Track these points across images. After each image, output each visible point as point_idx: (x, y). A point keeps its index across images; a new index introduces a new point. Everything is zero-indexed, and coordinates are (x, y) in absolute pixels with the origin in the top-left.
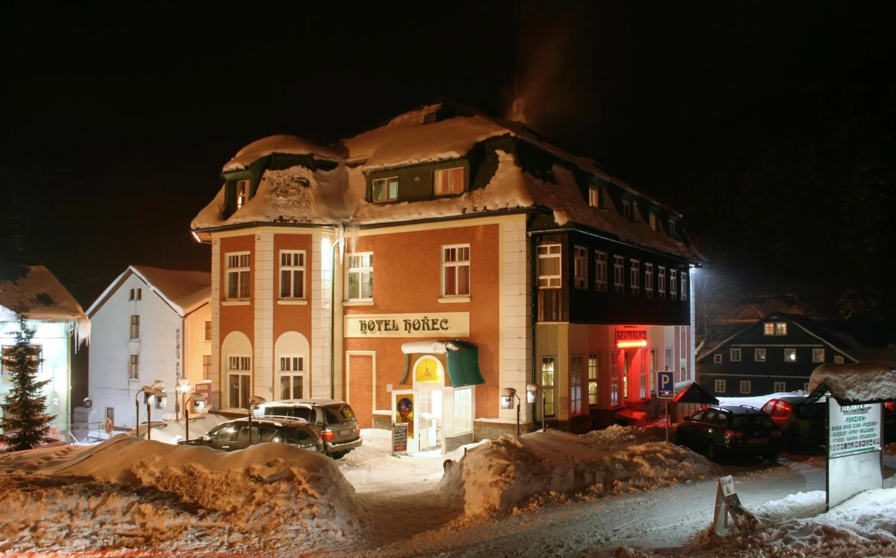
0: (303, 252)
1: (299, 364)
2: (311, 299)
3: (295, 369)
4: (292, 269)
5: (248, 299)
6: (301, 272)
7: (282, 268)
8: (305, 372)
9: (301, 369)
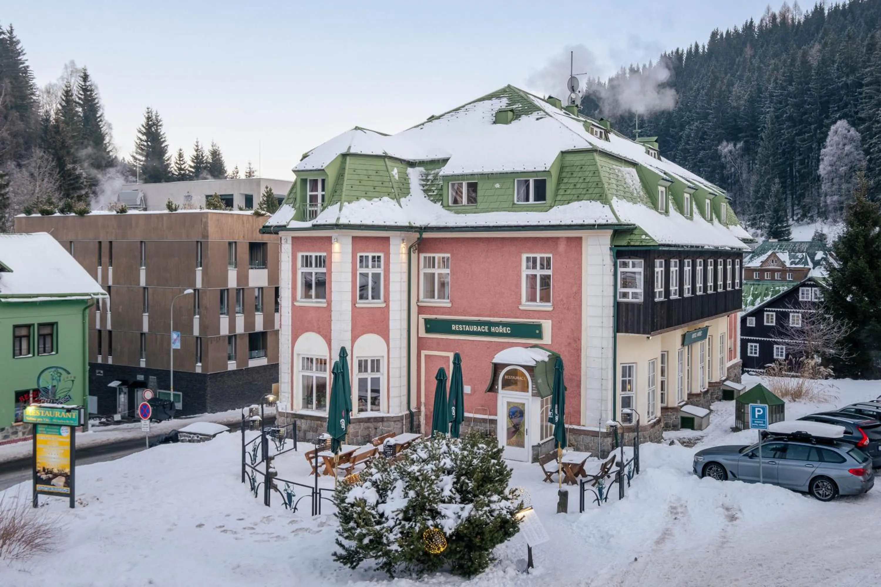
0: (382, 255)
1: (376, 365)
2: (389, 301)
3: (373, 371)
4: (370, 271)
5: (324, 300)
6: (379, 274)
7: (360, 271)
8: (383, 374)
9: (378, 371)
